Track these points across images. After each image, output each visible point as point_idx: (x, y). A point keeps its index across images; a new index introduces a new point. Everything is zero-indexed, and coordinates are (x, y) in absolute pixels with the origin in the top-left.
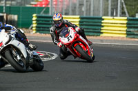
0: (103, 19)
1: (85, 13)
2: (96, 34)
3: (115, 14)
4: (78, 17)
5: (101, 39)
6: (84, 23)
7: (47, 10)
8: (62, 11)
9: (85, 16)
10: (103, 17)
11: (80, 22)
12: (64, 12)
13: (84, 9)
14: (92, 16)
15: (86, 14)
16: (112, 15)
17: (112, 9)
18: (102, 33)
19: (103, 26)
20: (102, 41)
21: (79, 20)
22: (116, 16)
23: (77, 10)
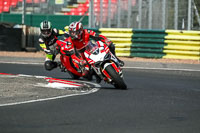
0: (167, 34)
1: (140, 25)
2: (156, 55)
3: (183, 26)
4: (131, 30)
5: (164, 62)
6: (139, 39)
7: (85, 21)
8: (107, 21)
9: (140, 29)
10: (167, 31)
11: (132, 37)
12: (109, 24)
13: (138, 19)
14: (150, 29)
15: (142, 27)
16: (180, 28)
17: (180, 19)
18: (165, 54)
19: (166, 44)
20: (165, 65)
21: (131, 34)
22: (186, 29)
23: (129, 19)
